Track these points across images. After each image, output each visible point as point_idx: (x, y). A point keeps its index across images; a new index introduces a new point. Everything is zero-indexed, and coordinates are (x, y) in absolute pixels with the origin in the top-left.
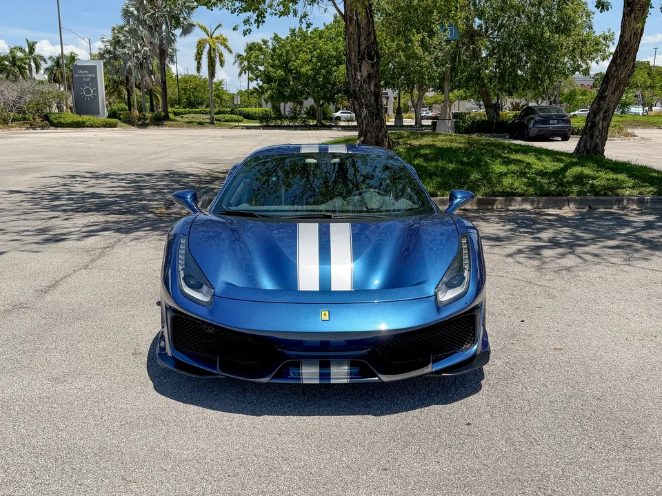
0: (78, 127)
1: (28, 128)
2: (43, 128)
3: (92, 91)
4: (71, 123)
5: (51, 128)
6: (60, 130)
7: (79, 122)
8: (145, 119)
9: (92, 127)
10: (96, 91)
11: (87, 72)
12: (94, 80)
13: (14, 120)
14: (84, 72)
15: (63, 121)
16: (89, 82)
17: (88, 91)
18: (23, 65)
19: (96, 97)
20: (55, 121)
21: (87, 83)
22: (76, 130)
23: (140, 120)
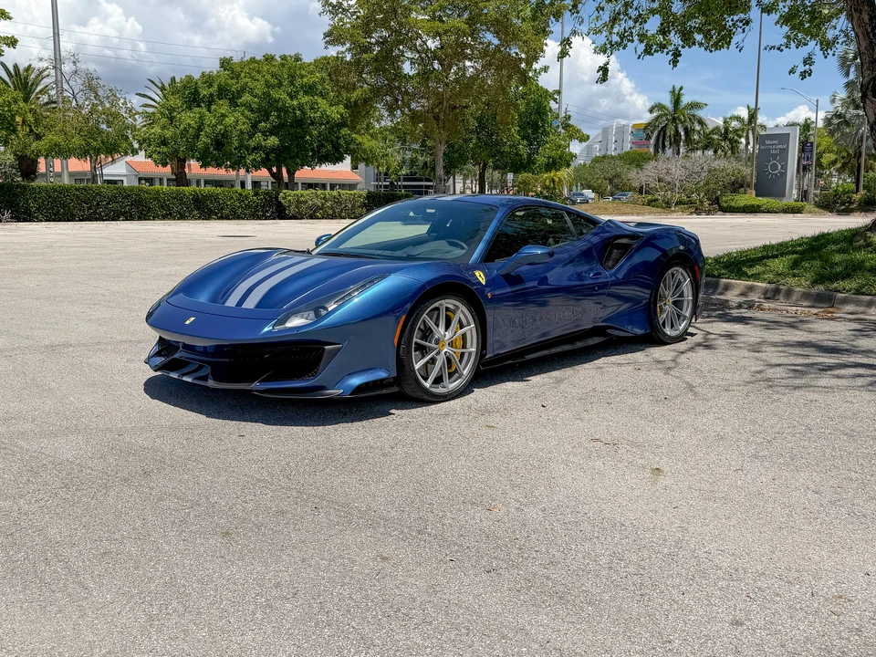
0: (751, 212)
1: (691, 213)
2: (708, 213)
3: (779, 167)
4: (743, 208)
5: (719, 213)
6: (728, 215)
7: (753, 206)
8: (851, 203)
9: (768, 212)
10: (785, 167)
11: (776, 142)
12: (784, 152)
13: (679, 203)
14: (772, 142)
15: (734, 205)
16: (777, 155)
17: (774, 167)
18: (736, 137)
19: (784, 175)
20: (725, 205)
21: (774, 157)
22: (748, 215)
23: (844, 204)
